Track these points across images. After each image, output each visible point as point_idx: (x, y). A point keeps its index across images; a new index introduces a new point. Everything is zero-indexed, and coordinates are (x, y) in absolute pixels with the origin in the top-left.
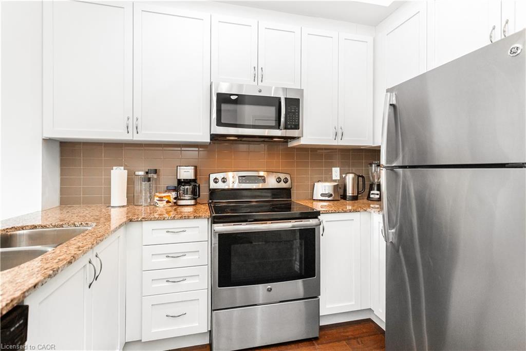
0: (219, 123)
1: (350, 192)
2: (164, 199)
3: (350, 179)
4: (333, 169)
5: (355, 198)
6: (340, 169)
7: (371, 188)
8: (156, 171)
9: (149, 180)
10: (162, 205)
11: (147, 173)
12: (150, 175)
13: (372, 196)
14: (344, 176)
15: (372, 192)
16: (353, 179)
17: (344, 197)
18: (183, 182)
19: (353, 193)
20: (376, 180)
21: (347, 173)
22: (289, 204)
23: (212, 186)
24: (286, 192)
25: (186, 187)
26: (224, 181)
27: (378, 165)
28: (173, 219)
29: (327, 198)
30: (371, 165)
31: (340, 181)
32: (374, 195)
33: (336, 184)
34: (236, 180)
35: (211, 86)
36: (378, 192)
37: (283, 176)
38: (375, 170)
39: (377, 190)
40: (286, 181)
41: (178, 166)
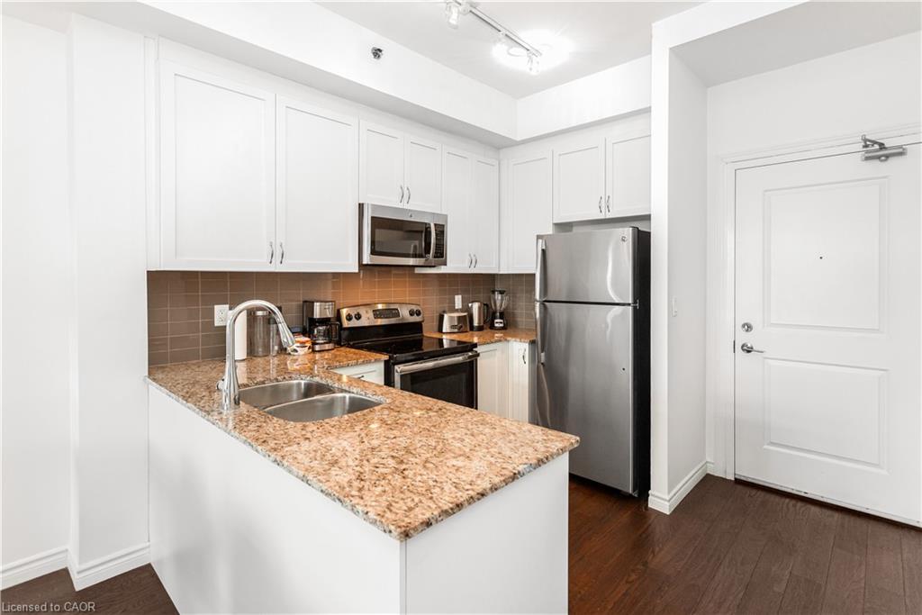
0: (373, 252)
1: (476, 323)
2: (305, 345)
3: (475, 307)
4: (456, 296)
5: (480, 328)
6: (462, 297)
7: (494, 317)
10: (303, 353)
13: (496, 325)
14: (470, 305)
15: (496, 321)
16: (479, 308)
17: (472, 328)
18: (318, 322)
19: (479, 323)
20: (498, 308)
21: (472, 302)
22: (422, 340)
23: (346, 324)
24: (417, 327)
25: (320, 328)
26: (358, 317)
27: (501, 293)
28: (357, 364)
29: (456, 330)
30: (493, 292)
31: (462, 311)
32: (498, 323)
33: (465, 314)
34: (371, 315)
35: (361, 206)
36: (501, 321)
37: (415, 308)
38: (498, 297)
39: (501, 318)
40: (418, 313)
41: (313, 302)
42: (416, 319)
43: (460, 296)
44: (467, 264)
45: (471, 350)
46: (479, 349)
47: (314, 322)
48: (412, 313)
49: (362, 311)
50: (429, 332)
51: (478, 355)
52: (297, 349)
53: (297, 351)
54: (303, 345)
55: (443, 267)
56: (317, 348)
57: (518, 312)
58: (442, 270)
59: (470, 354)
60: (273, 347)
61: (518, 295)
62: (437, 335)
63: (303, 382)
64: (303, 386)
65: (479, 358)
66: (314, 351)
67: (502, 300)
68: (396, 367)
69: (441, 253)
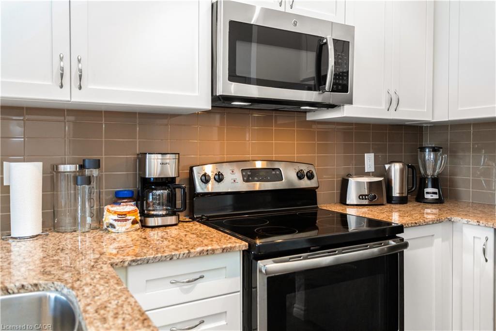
0: (233, 77)
1: (396, 192)
2: (128, 217)
3: (395, 170)
4: (366, 155)
5: (402, 200)
6: (375, 156)
8: (97, 164)
9: (88, 180)
10: (124, 229)
11: (82, 167)
12: (87, 172)
13: (427, 197)
14: (387, 166)
15: (426, 190)
16: (402, 171)
17: (390, 199)
18: (153, 184)
19: (401, 192)
20: (429, 172)
21: (391, 162)
22: (315, 214)
23: (200, 188)
24: (310, 195)
25: (158, 192)
26: (219, 178)
27: (435, 150)
28: (188, 256)
29: (366, 202)
30: (423, 149)
31: (374, 174)
32: (430, 193)
33: (381, 179)
34: (238, 176)
35: (214, 7)
36: (436, 190)
37: (305, 169)
38: (429, 156)
39: (433, 187)
40: (310, 176)
41: (146, 154)
42: (305, 183)
43: (372, 155)
44: (384, 106)
45: (393, 237)
46: (405, 235)
47: (147, 184)
48: (300, 176)
49: (226, 170)
50: (327, 204)
51: (406, 245)
52: (115, 223)
53: (113, 226)
54: (122, 217)
55: (346, 107)
56: (151, 222)
57: (459, 178)
58: (346, 112)
59: (392, 243)
60: (84, 218)
61: (460, 154)
62: (338, 209)
63: (53, 295)
64: (52, 303)
65: (406, 252)
66: (144, 226)
67: (436, 160)
68: (260, 263)
69: (342, 84)
